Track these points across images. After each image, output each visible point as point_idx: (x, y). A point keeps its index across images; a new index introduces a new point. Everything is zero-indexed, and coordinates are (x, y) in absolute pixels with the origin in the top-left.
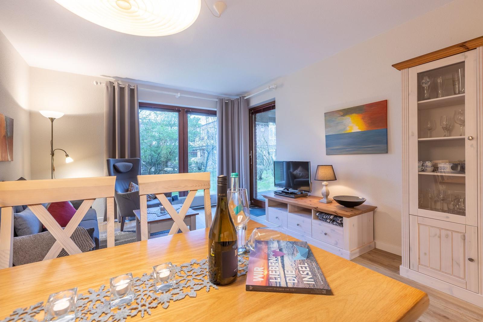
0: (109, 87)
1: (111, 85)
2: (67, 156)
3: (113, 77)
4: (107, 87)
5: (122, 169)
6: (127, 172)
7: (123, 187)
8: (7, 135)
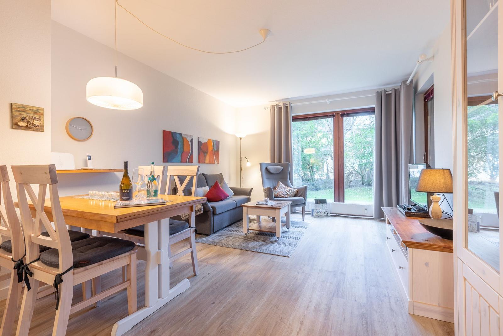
0: (272, 109)
1: (272, 107)
2: (247, 161)
3: (275, 101)
4: (271, 110)
5: (272, 171)
6: (276, 174)
7: (273, 184)
8: (214, 150)
